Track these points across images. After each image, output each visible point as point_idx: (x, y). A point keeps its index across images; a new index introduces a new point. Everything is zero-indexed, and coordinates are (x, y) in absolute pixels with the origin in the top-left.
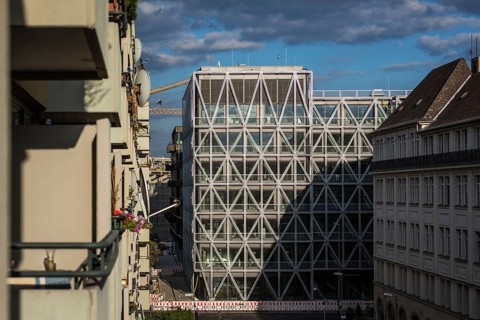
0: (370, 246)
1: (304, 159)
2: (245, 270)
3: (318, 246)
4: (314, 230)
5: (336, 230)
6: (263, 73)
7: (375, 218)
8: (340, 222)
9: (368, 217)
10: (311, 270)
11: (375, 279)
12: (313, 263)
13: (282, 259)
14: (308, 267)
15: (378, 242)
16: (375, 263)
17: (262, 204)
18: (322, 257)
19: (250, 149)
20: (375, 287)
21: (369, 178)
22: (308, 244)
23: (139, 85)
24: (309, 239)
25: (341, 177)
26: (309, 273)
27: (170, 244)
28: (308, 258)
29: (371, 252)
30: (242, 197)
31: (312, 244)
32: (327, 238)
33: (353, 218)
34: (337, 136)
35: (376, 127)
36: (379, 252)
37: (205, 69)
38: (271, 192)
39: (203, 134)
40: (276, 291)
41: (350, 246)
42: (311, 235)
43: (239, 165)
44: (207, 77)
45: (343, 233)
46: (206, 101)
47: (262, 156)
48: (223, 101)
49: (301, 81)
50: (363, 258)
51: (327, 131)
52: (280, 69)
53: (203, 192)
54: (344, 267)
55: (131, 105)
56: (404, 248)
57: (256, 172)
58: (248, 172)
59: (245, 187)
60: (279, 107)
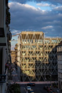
0: (57, 69)
1: (43, 51)
2: (31, 75)
3: (46, 70)
5: (50, 66)
6: (34, 33)
7: (58, 63)
8: (51, 64)
9: (56, 63)
10: (45, 75)
11: (58, 77)
12: (45, 73)
13: (39, 72)
14: (44, 74)
15: (59, 69)
16: (58, 73)
17: (34, 60)
18: (47, 72)
19: (32, 49)
20: (58, 78)
21: (57, 55)
22: (44, 69)
23: (10, 36)
25: (51, 55)
26: (44, 75)
27: (15, 69)
28: (44, 72)
29: (57, 71)
30: (30, 59)
32: (48, 68)
33: (53, 63)
34: (50, 46)
35: (58, 44)
36: (59, 71)
37: (23, 32)
38: (36, 58)
39: (22, 45)
40: (37, 79)
41: (53, 69)
42: (45, 67)
43: (30, 52)
44: (23, 34)
46: (23, 39)
47: (34, 50)
48: (26, 39)
49: (42, 35)
50: (56, 72)
51: (47, 45)
52: (38, 32)
53: (22, 58)
54: (52, 74)
55: (8, 40)
57: (33, 54)
58: (31, 54)
59: (31, 57)
60: (38, 40)
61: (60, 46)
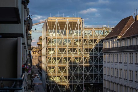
0: (102, 75)
1: (81, 47)
2: (62, 83)
3: (85, 76)
4: (84, 70)
5: (91, 70)
6: (68, 20)
7: (104, 66)
8: (92, 68)
9: (101, 66)
10: (83, 83)
11: (104, 86)
12: (84, 81)
13: (74, 79)
15: (105, 74)
16: (104, 81)
17: (67, 62)
18: (86, 79)
19: (64, 44)
20: (104, 89)
21: (102, 54)
22: (82, 75)
23: (29, 24)
24: (82, 73)
25: (93, 53)
27: (38, 74)
28: (82, 79)
29: (102, 78)
30: (61, 59)
31: (83, 75)
32: (88, 73)
33: (97, 66)
34: (91, 40)
35: (104, 37)
36: (105, 77)
37: (50, 18)
38: (70, 58)
39: (49, 39)
40: (72, 90)
41: (95, 75)
42: (83, 72)
43: (60, 49)
44: (50, 21)
45: (93, 71)
46: (50, 28)
47: (68, 46)
48: (55, 29)
49: (80, 22)
50: (100, 79)
51: (88, 38)
52: (73, 19)
53: (49, 58)
54: (93, 82)
55: (26, 30)
56: (113, 76)
57: (66, 51)
58: (63, 52)
59: (62, 56)
60: (73, 31)
61: (108, 40)
